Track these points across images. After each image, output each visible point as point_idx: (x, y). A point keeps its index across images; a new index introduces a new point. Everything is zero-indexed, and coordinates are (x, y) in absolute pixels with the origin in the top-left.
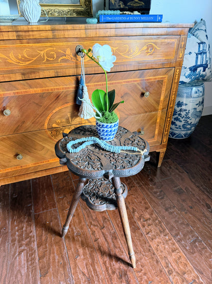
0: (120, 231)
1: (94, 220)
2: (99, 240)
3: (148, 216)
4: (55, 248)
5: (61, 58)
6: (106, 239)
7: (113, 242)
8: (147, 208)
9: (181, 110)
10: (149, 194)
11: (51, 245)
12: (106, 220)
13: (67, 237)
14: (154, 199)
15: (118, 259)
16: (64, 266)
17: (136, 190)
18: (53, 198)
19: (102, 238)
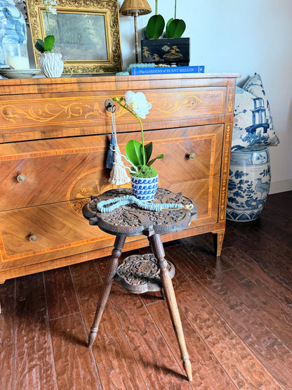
0: (169, 336)
1: (132, 325)
2: (141, 348)
3: (206, 316)
4: (80, 361)
5: (88, 114)
6: (149, 347)
7: (160, 350)
8: (204, 306)
9: (241, 182)
10: (207, 289)
11: (74, 357)
12: (149, 323)
13: (96, 346)
14: (213, 294)
15: (168, 371)
16: (92, 382)
17: (189, 286)
18: (75, 300)
19: (143, 346)
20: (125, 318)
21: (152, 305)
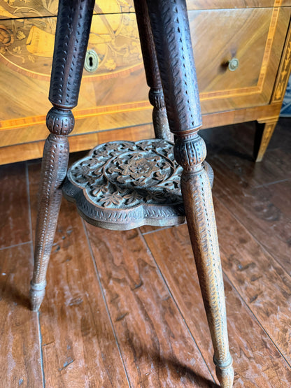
0: (183, 293)
1: (116, 268)
2: (130, 317)
3: (247, 258)
6: (146, 314)
7: (166, 323)
8: (243, 241)
11: (3, 331)
12: (147, 267)
13: (47, 309)
15: (182, 370)
19: (135, 313)
20: (105, 256)
21: (152, 235)
